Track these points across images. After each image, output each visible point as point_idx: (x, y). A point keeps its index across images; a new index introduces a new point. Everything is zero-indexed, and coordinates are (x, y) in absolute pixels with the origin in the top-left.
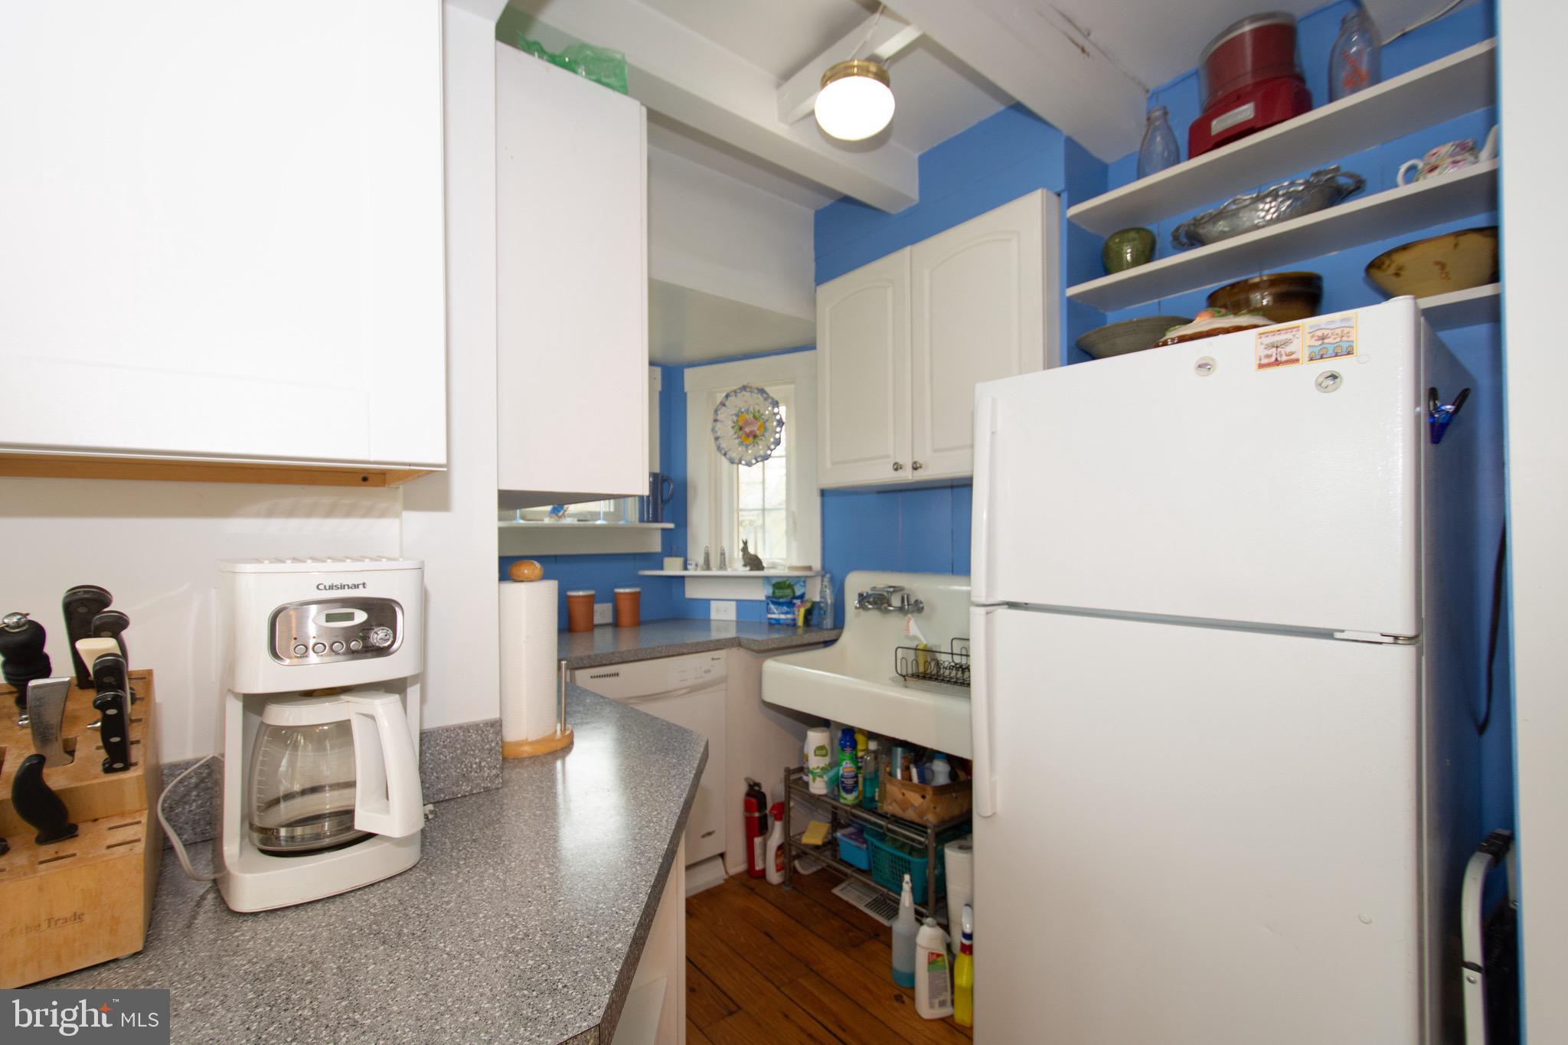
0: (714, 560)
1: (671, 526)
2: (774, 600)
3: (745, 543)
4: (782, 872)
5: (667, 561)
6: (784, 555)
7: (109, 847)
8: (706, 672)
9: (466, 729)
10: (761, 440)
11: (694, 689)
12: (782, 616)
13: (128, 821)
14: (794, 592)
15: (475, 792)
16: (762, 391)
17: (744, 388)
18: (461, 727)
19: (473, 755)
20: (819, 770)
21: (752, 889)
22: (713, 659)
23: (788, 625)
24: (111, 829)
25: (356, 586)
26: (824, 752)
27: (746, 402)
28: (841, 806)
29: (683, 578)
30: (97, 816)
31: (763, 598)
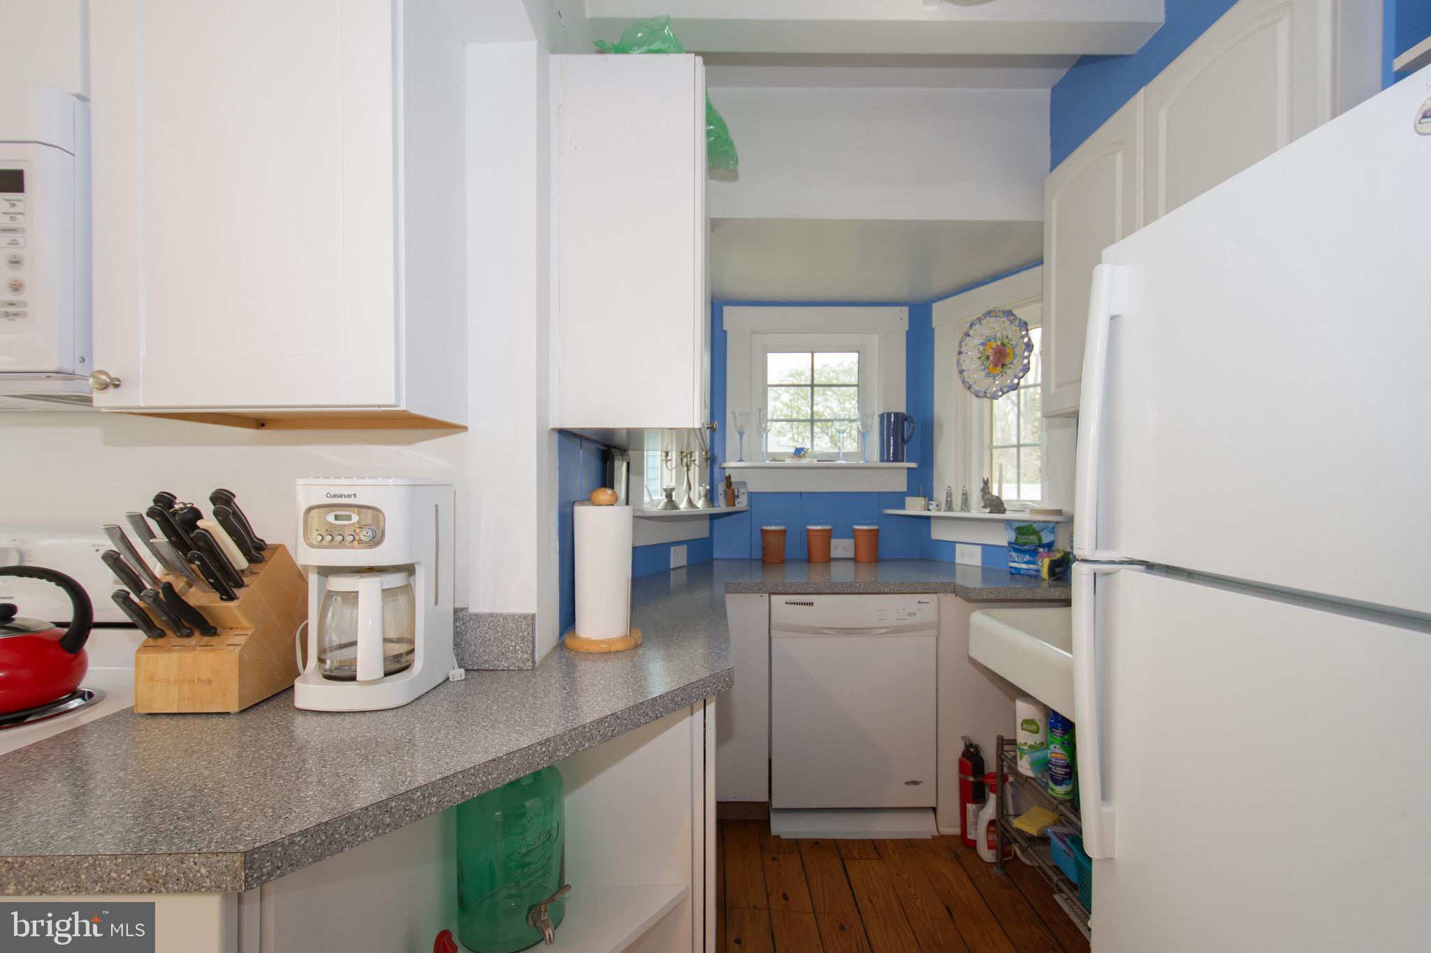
0: (957, 501)
1: (913, 465)
2: (1015, 547)
3: (986, 483)
4: (994, 852)
5: (909, 500)
6: (1038, 497)
7: (229, 645)
8: (910, 614)
9: (506, 617)
10: (1010, 368)
11: (895, 631)
12: (1024, 566)
13: (243, 633)
14: (1040, 539)
15: (511, 668)
16: (1008, 313)
17: (989, 313)
18: (501, 615)
19: (510, 639)
20: (1026, 748)
21: (957, 857)
22: (919, 602)
23: (1030, 576)
24: (236, 635)
25: (349, 496)
26: (1034, 727)
27: (993, 328)
28: (1048, 796)
29: (929, 518)
30: (232, 627)
31: (1006, 544)
